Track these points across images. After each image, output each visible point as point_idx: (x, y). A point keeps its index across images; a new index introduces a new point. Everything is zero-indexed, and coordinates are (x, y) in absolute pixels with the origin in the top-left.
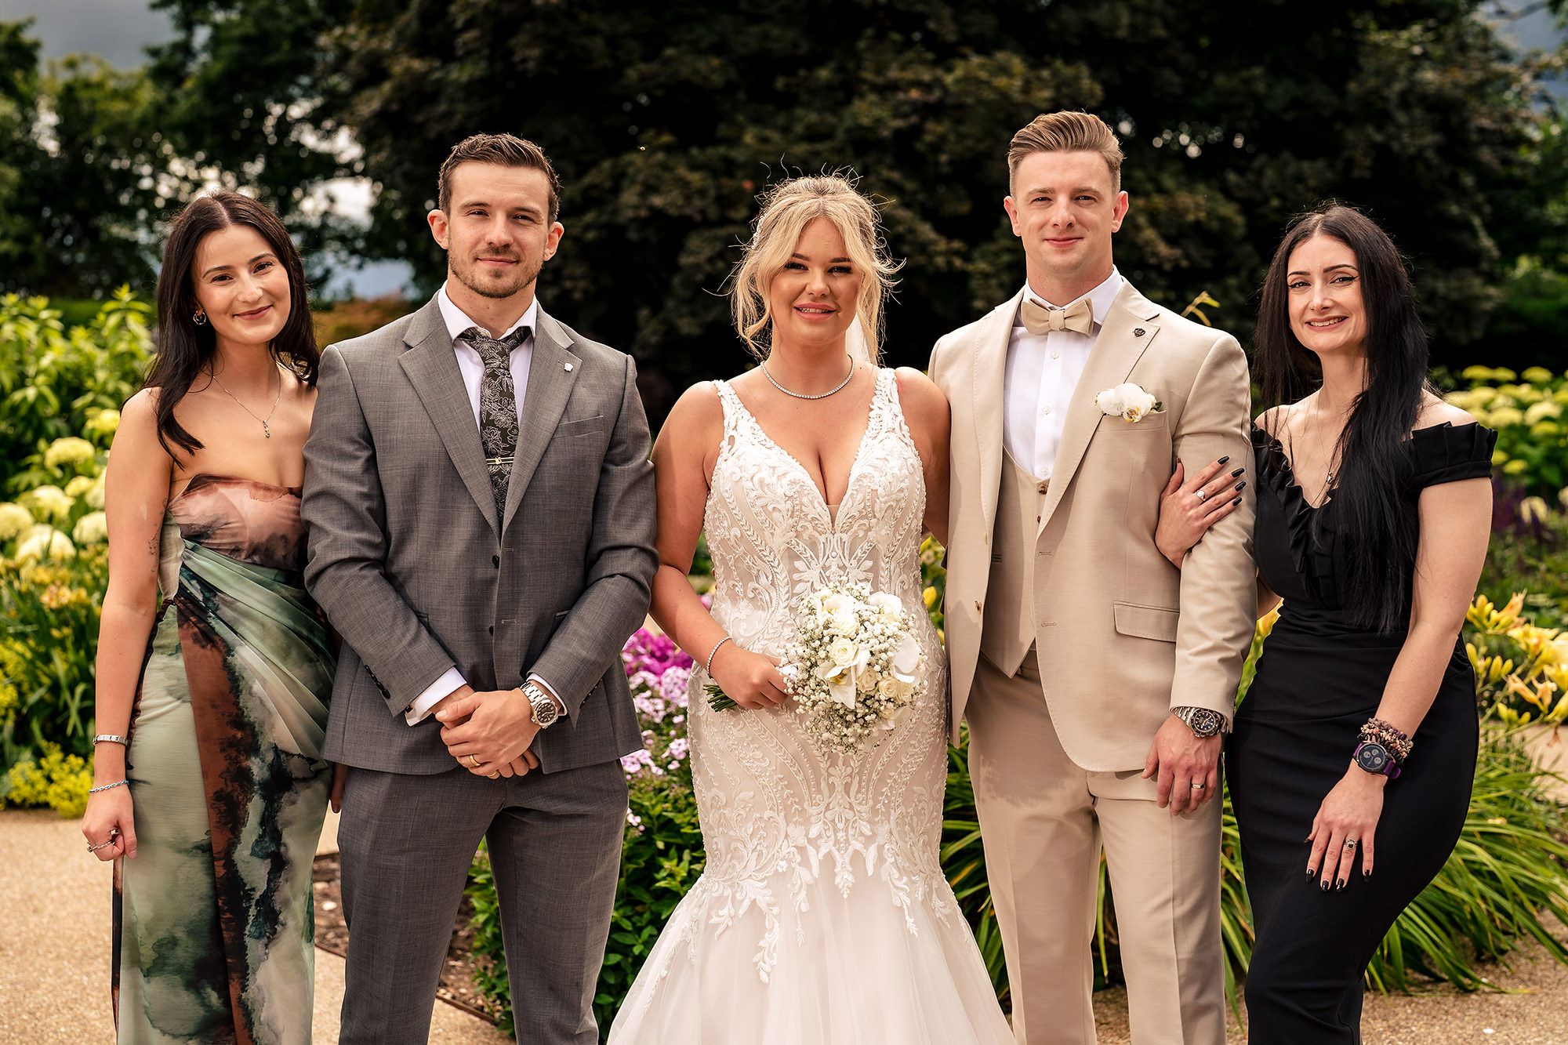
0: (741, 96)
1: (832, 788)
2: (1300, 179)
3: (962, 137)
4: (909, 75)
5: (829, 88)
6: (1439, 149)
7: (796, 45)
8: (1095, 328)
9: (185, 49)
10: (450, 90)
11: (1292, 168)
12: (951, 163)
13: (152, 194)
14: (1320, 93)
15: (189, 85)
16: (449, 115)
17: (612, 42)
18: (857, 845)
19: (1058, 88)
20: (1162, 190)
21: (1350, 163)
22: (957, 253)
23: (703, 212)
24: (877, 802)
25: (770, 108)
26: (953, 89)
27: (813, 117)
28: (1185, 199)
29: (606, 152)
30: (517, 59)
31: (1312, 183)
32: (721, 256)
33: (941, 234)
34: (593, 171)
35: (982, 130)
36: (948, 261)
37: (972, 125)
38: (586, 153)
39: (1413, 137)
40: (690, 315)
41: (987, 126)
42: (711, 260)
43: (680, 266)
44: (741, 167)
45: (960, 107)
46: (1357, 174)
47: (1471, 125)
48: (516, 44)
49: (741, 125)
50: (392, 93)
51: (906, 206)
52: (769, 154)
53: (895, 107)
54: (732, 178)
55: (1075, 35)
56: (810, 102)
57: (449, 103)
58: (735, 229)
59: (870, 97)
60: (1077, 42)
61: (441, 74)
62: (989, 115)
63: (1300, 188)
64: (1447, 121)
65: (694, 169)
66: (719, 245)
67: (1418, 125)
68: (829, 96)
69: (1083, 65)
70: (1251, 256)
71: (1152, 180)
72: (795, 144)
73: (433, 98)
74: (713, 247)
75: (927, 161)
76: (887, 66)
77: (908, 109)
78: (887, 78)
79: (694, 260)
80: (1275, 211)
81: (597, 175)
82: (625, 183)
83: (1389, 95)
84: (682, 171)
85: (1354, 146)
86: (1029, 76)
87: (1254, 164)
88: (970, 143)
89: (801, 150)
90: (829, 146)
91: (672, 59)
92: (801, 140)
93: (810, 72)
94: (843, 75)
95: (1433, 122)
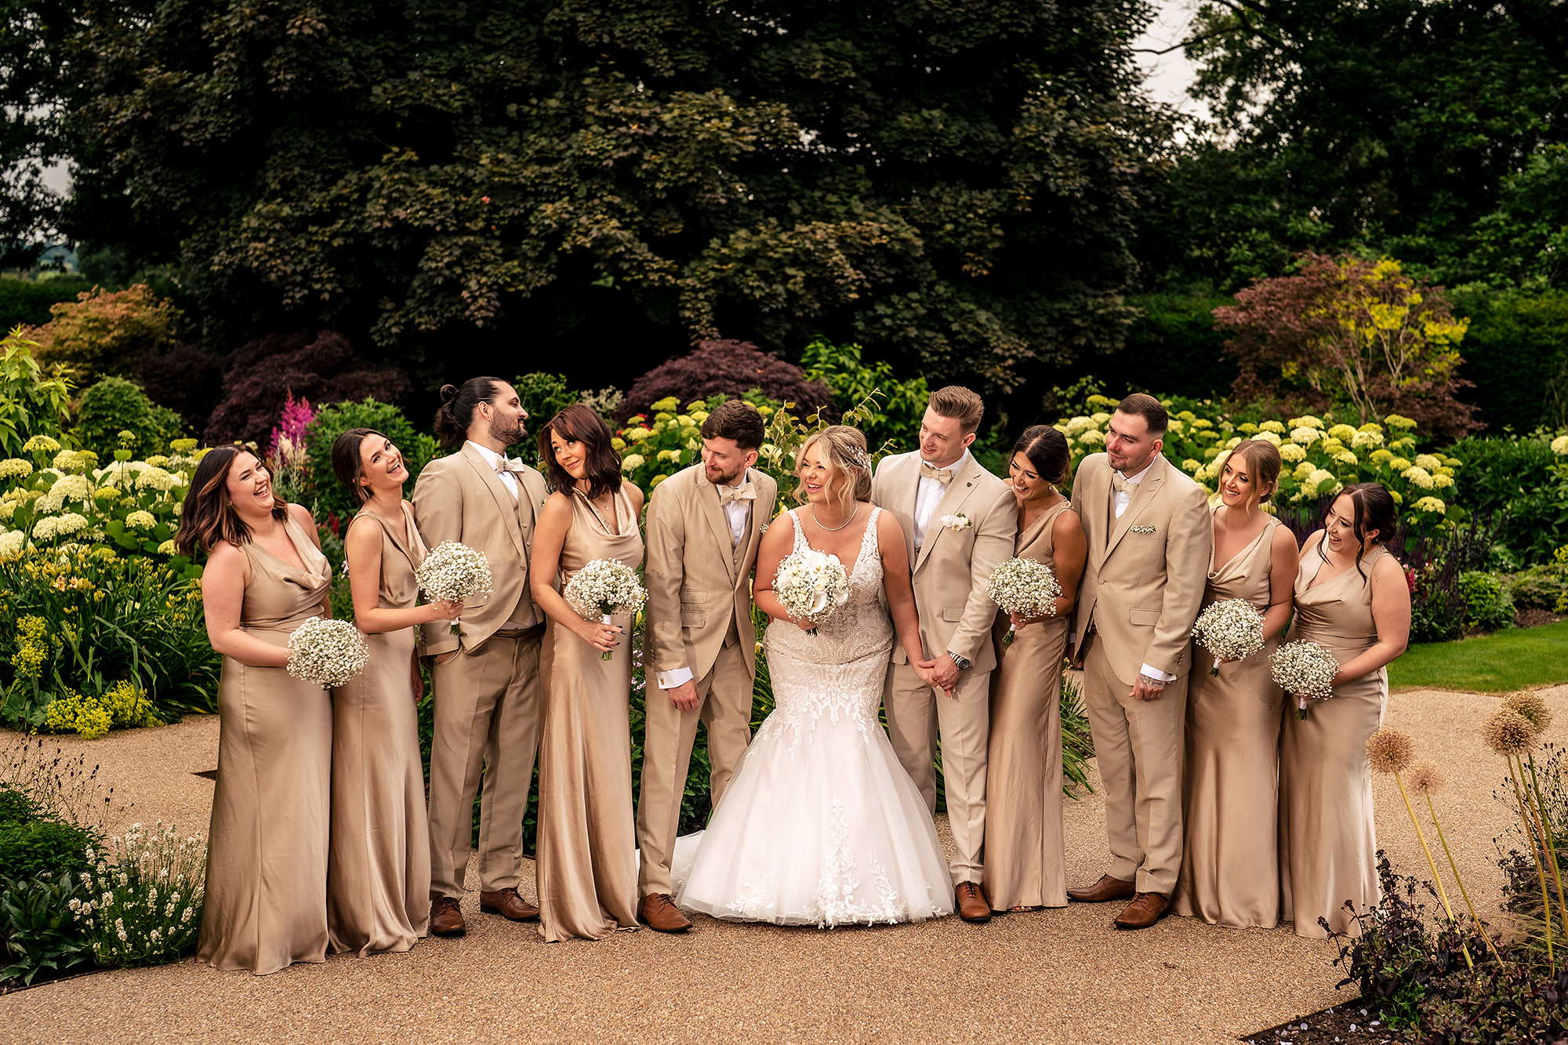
0: (477, 119)
2: (970, 207)
3: (676, 168)
4: (629, 111)
5: (559, 117)
6: (1087, 190)
7: (529, 77)
8: (951, 480)
10: (202, 102)
11: (964, 198)
12: (665, 189)
14: (991, 133)
16: (202, 125)
17: (357, 62)
18: (841, 703)
19: (761, 125)
20: (852, 216)
21: (1014, 198)
22: (667, 271)
23: (442, 222)
25: (502, 130)
26: (669, 124)
27: (544, 142)
28: (869, 225)
29: (350, 163)
30: (272, 81)
31: (981, 211)
32: (458, 262)
33: (656, 253)
34: (341, 183)
35: (694, 163)
36: (662, 278)
37: (684, 157)
38: (333, 162)
39: (1066, 178)
40: (428, 313)
41: (699, 160)
42: (449, 266)
43: (421, 270)
44: (476, 185)
45: (675, 139)
46: (1020, 208)
47: (1114, 170)
48: (269, 67)
49: (477, 147)
50: (144, 101)
51: (625, 227)
52: (504, 175)
53: (617, 139)
54: (468, 194)
55: (774, 74)
56: (541, 127)
57: (202, 115)
58: (472, 238)
59: (595, 128)
60: (776, 79)
61: (191, 84)
62: (700, 151)
63: (971, 216)
64: (1093, 166)
65: (434, 184)
66: (457, 252)
67: (1070, 168)
68: (557, 124)
69: (784, 105)
70: (929, 272)
71: (845, 203)
72: (525, 165)
73: (184, 109)
74: (451, 254)
75: (645, 188)
76: (610, 101)
77: (629, 141)
78: (610, 112)
79: (433, 265)
80: (948, 234)
81: (345, 187)
82: (370, 196)
83: (1046, 140)
84: (423, 186)
85: (1017, 183)
86: (737, 115)
87: (934, 193)
88: (682, 174)
89: (531, 171)
90: (556, 168)
91: (415, 82)
92: (531, 162)
93: (540, 100)
94: (568, 104)
95: (1083, 166)
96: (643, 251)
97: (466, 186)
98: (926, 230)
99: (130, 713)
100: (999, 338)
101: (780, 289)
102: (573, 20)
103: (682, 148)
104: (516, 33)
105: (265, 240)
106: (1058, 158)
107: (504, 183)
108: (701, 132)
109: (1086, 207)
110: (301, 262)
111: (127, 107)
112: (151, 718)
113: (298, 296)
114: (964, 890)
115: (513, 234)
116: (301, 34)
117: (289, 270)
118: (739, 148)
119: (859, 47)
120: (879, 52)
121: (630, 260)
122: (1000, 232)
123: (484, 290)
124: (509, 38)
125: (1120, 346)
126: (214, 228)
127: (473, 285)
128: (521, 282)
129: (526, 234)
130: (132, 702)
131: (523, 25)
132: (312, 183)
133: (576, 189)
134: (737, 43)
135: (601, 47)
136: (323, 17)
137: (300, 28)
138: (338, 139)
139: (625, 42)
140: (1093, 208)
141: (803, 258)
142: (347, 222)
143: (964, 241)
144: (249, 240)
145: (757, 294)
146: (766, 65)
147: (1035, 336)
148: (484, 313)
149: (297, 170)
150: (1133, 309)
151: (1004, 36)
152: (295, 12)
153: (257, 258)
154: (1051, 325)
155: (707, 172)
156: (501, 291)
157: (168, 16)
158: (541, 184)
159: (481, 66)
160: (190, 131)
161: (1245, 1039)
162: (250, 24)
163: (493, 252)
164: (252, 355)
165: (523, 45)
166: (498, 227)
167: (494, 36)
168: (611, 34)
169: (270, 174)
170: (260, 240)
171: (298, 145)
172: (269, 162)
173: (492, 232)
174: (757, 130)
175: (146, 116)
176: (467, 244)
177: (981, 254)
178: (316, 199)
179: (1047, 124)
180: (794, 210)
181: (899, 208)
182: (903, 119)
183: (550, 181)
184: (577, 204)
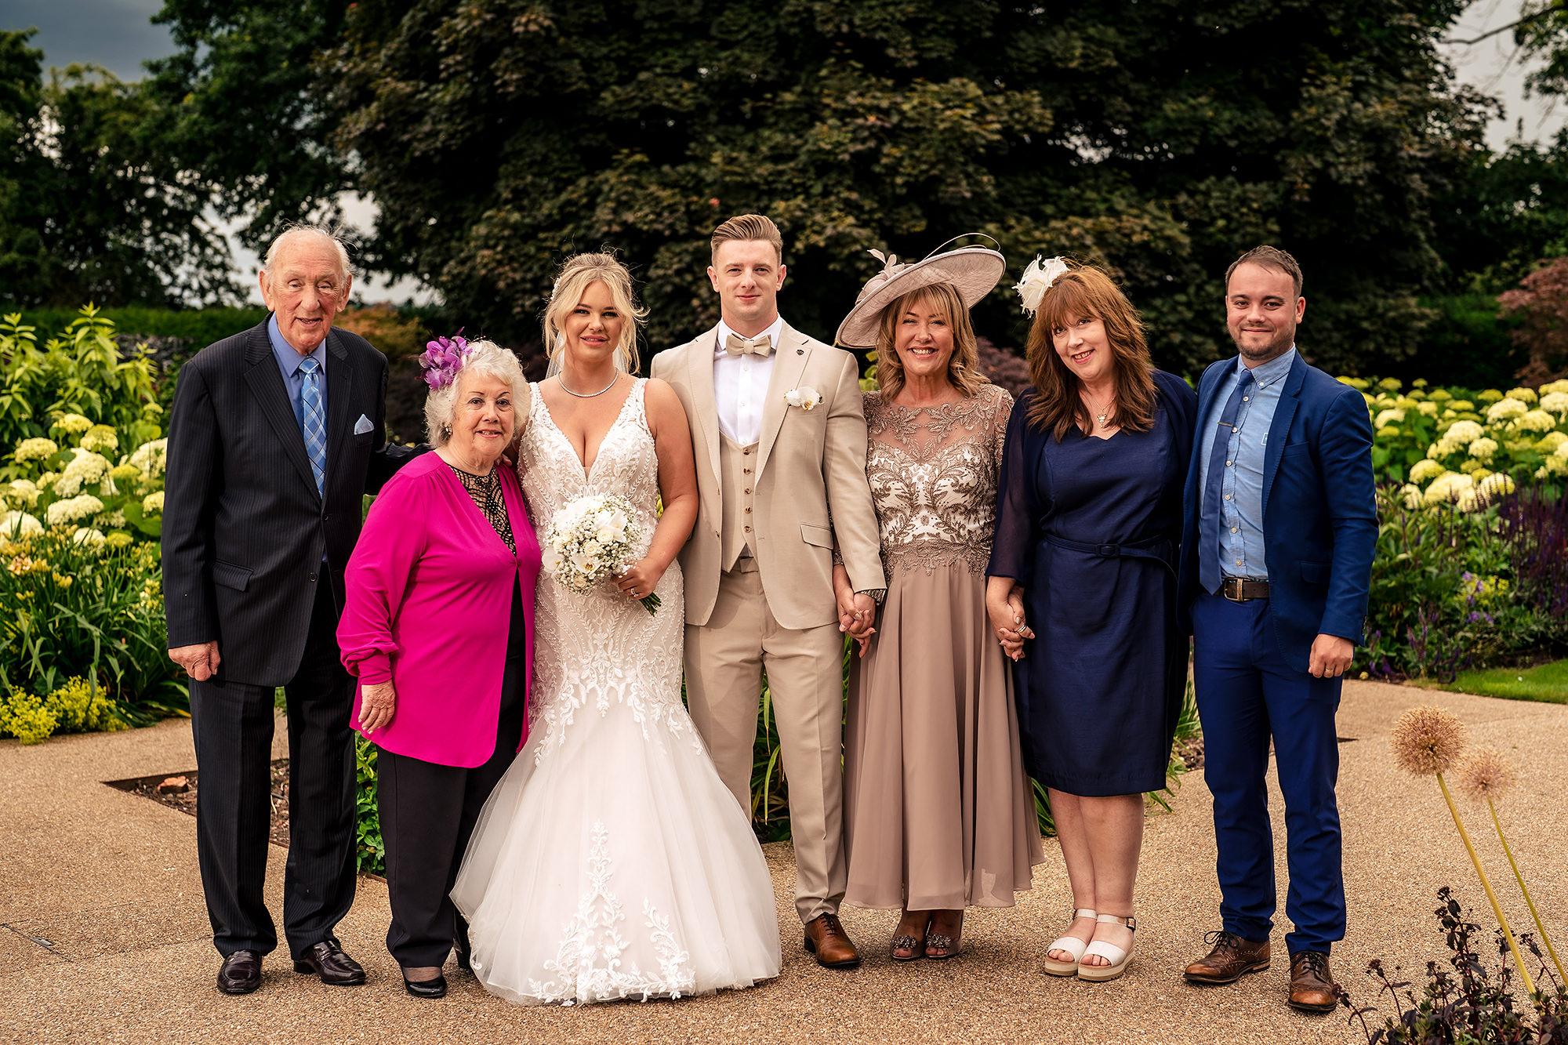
0: (713, 118)
1: (595, 646)
2: (1243, 201)
3: (918, 160)
4: (867, 101)
5: (795, 111)
6: (1371, 177)
7: (765, 72)
8: (773, 352)
9: (186, 64)
10: (433, 111)
11: (1237, 191)
12: (905, 184)
13: (157, 203)
14: (1267, 121)
15: (189, 100)
16: (433, 134)
17: (588, 65)
18: (612, 683)
19: (1011, 113)
20: (1113, 212)
21: (1292, 188)
23: (671, 226)
24: (626, 656)
25: (740, 129)
26: (911, 114)
27: (779, 138)
28: (1128, 222)
29: (583, 170)
30: (498, 82)
31: (1255, 205)
32: (688, 269)
34: (570, 188)
35: (936, 154)
37: (928, 148)
38: (564, 170)
39: (1348, 164)
40: (660, 324)
41: (942, 150)
42: (679, 273)
43: (649, 279)
44: (709, 185)
45: (918, 130)
46: (1297, 197)
47: (1403, 154)
48: (497, 69)
49: (711, 145)
50: (378, 113)
51: (864, 224)
52: (736, 174)
53: (854, 132)
54: (701, 194)
55: (1032, 65)
56: (776, 123)
57: (434, 123)
59: (831, 122)
60: (1034, 70)
61: (425, 95)
62: (943, 141)
63: (1244, 210)
64: (1380, 150)
65: (665, 186)
66: (687, 259)
67: (1354, 154)
68: (794, 119)
69: (1035, 92)
71: (1105, 200)
72: (760, 163)
73: (418, 118)
74: (680, 261)
75: (884, 182)
76: (847, 92)
77: (866, 134)
78: (847, 104)
79: (662, 273)
80: (1220, 231)
81: (573, 192)
82: (599, 200)
83: (1327, 123)
84: (653, 188)
85: (1295, 171)
86: (984, 101)
87: (1202, 187)
88: (924, 167)
89: (765, 169)
90: (792, 164)
91: (646, 82)
92: (766, 159)
93: (775, 96)
94: (806, 99)
95: (1368, 151)
97: (699, 186)
98: (1196, 228)
99: (81, 715)
102: (809, 10)
103: (925, 140)
104: (753, 27)
105: (494, 247)
106: (1341, 143)
107: (736, 183)
108: (942, 121)
109: (1371, 195)
110: (530, 269)
111: (363, 120)
112: (114, 721)
113: (528, 303)
114: (820, 925)
116: (527, 31)
117: (518, 276)
118: (984, 137)
119: (1121, 32)
120: (1144, 36)
122: (1276, 228)
124: (745, 33)
125: (1411, 351)
126: (449, 240)
127: (703, 292)
130: (85, 702)
131: (761, 18)
132: (544, 192)
133: (811, 186)
135: (838, 35)
136: (551, 14)
137: (526, 24)
138: (571, 146)
139: (866, 30)
140: (1378, 197)
142: (577, 228)
143: (1237, 237)
144: (478, 248)
147: (1318, 343)
149: (529, 178)
150: (1427, 311)
151: (1277, 11)
152: (522, 10)
153: (485, 266)
154: (1337, 329)
155: (950, 164)
158: (774, 182)
159: (715, 63)
160: (420, 141)
162: (477, 23)
165: (760, 39)
167: (730, 32)
168: (850, 23)
169: (502, 183)
170: (489, 248)
171: (530, 152)
172: (501, 171)
174: (1005, 118)
175: (379, 127)
176: (697, 250)
178: (547, 207)
179: (1328, 106)
180: (1049, 209)
181: (1167, 203)
182: (1169, 108)
183: (785, 178)
184: (812, 202)
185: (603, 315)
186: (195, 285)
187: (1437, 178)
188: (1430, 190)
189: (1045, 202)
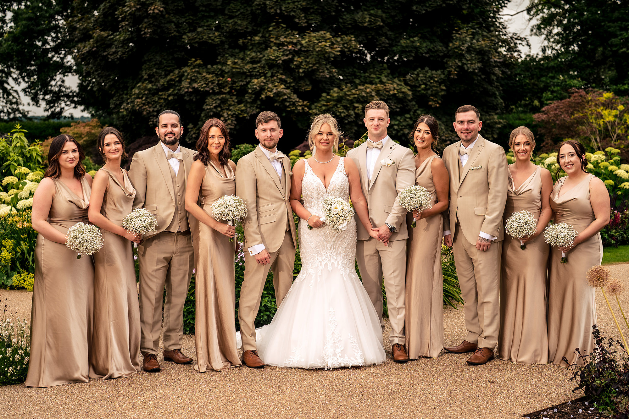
0: (227, 46)
1: (327, 248)
2: (432, 78)
3: (308, 63)
4: (288, 40)
5: (259, 44)
6: (480, 69)
7: (247, 28)
8: (382, 147)
10: (116, 43)
11: (429, 74)
12: (303, 72)
14: (440, 47)
16: (116, 52)
17: (178, 25)
18: (333, 261)
19: (343, 44)
20: (381, 82)
21: (450, 73)
22: (305, 106)
23: (212, 89)
24: (338, 252)
25: (237, 51)
26: (305, 45)
27: (253, 54)
28: (389, 86)
29: (176, 67)
30: (143, 33)
31: (436, 79)
32: (219, 106)
33: (300, 99)
34: (172, 74)
35: (315, 60)
36: (303, 109)
37: (312, 58)
38: (168, 67)
39: (472, 64)
41: (317, 59)
42: (215, 107)
43: (204, 110)
44: (226, 73)
45: (307, 51)
46: (452, 77)
47: (492, 60)
48: (142, 27)
49: (227, 57)
50: (93, 44)
51: (287, 88)
52: (237, 68)
53: (283, 52)
54: (223, 77)
55: (349, 24)
56: (252, 49)
57: (116, 48)
58: (224, 96)
59: (274, 48)
60: (350, 26)
61: (112, 37)
62: (318, 55)
63: (432, 81)
64: (483, 59)
65: (209, 73)
66: (219, 102)
67: (473, 60)
68: (259, 47)
69: (352, 36)
70: (415, 105)
71: (378, 78)
72: (246, 64)
73: (110, 46)
74: (216, 103)
75: (295, 72)
76: (280, 36)
77: (288, 52)
78: (280, 41)
79: (209, 107)
80: (423, 89)
81: (173, 75)
82: (183, 79)
83: (463, 48)
84: (204, 74)
85: (451, 66)
86: (333, 40)
87: (416, 73)
88: (311, 65)
89: (248, 67)
90: (259, 65)
91: (201, 32)
92: (248, 63)
93: (252, 37)
94: (264, 39)
95: (479, 59)
96: (295, 97)
97: (222, 73)
98: (413, 88)
100: (444, 132)
101: (352, 112)
102: (265, 4)
103: (311, 55)
104: (242, 11)
105: (142, 98)
106: (468, 56)
107: (237, 72)
108: (318, 47)
109: (480, 76)
110: (156, 107)
111: (87, 47)
114: (395, 347)
115: (241, 92)
116: (154, 13)
117: (151, 110)
118: (334, 54)
119: (384, 12)
120: (392, 14)
121: (290, 102)
122: (444, 88)
123: (230, 117)
124: (239, 12)
125: (496, 136)
126: (122, 94)
127: (225, 115)
128: (245, 113)
129: (247, 92)
131: (245, 7)
132: (161, 75)
133: (267, 73)
134: (334, 11)
135: (276, 14)
136: (163, 6)
137: (153, 10)
138: (171, 57)
139: (287, 12)
140: (483, 77)
141: (361, 99)
142: (174, 90)
143: (429, 92)
144: (135, 98)
145: (343, 115)
146: (345, 21)
148: (230, 126)
149: (155, 70)
150: (501, 121)
151: (444, 5)
152: (152, 4)
153: (138, 105)
155: (321, 64)
156: (237, 117)
157: (103, 10)
158: (252, 71)
159: (227, 25)
160: (111, 55)
161: (525, 416)
162: (134, 9)
163: (233, 101)
164: (137, 145)
165: (245, 15)
166: (236, 90)
167: (233, 12)
168: (281, 9)
169: (144, 72)
170: (139, 98)
171: (155, 60)
172: (143, 67)
173: (233, 93)
174: (341, 46)
175: (94, 49)
176: (222, 98)
177: (436, 97)
178: (162, 81)
179: (463, 41)
180: (357, 81)
181: (402, 79)
182: (403, 42)
183: (256, 70)
184: (267, 79)
185: (327, 135)
186: (5, 110)
187: (504, 69)
188: (502, 74)
189: (355, 78)
